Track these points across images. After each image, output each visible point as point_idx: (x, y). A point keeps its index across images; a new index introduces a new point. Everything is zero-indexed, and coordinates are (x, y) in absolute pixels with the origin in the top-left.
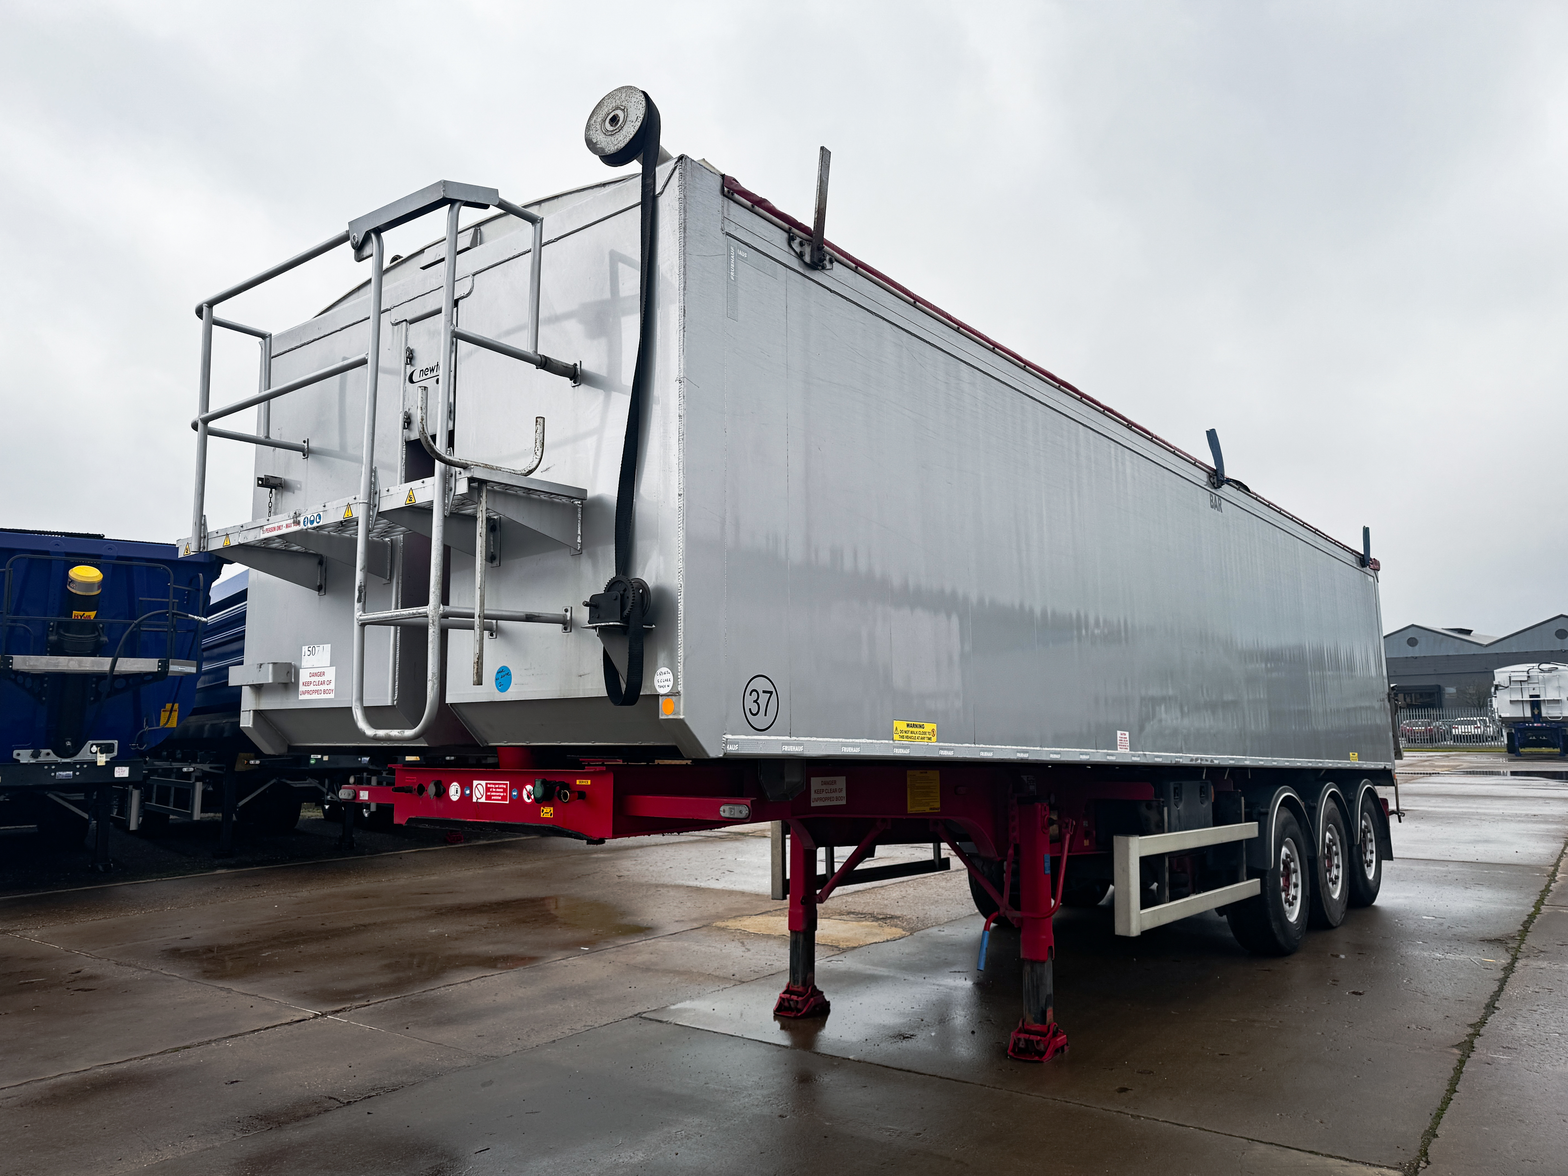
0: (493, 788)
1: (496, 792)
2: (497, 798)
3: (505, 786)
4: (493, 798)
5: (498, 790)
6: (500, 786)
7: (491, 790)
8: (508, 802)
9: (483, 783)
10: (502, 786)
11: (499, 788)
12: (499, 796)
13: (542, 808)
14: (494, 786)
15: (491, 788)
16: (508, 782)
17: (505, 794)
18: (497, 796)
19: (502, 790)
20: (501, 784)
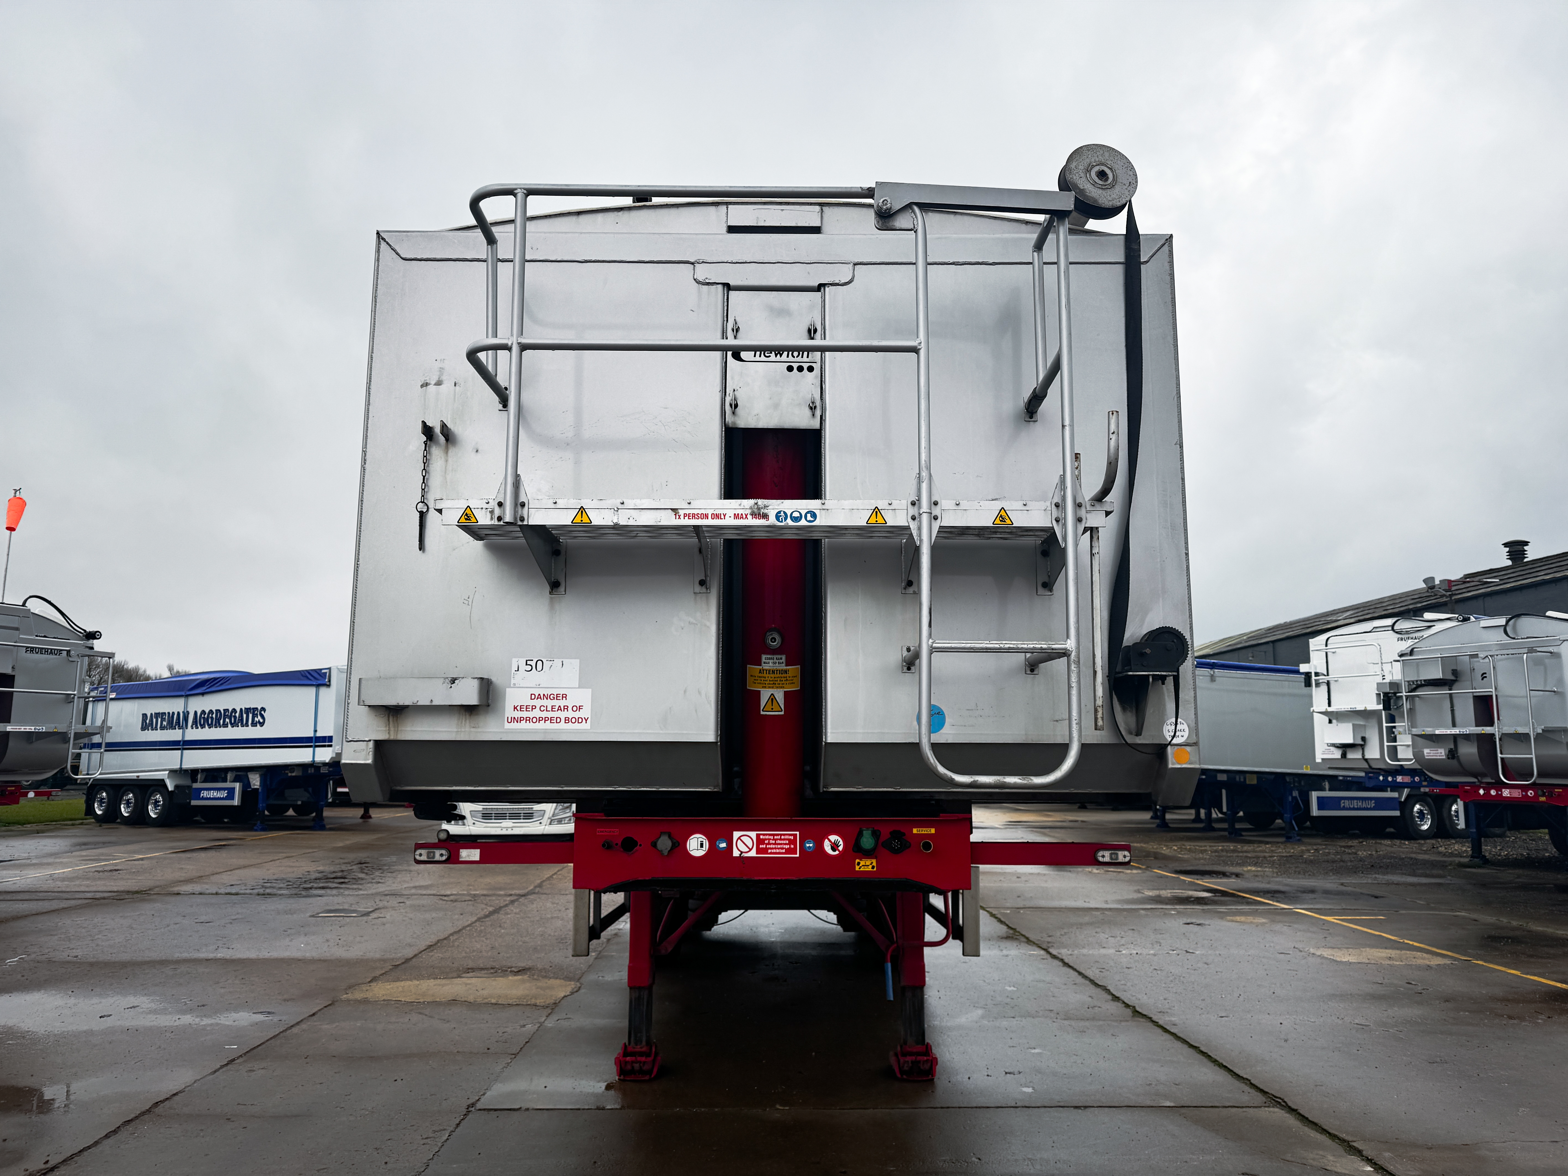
0: (769, 839)
1: (775, 844)
2: (778, 851)
3: (792, 838)
4: (769, 851)
5: (779, 842)
6: (783, 837)
7: (766, 842)
8: (798, 855)
9: (753, 834)
10: (787, 837)
11: (781, 839)
12: (782, 849)
13: (857, 861)
14: (772, 837)
15: (766, 839)
16: (798, 833)
17: (792, 846)
18: (778, 848)
19: (787, 842)
20: (784, 835)
